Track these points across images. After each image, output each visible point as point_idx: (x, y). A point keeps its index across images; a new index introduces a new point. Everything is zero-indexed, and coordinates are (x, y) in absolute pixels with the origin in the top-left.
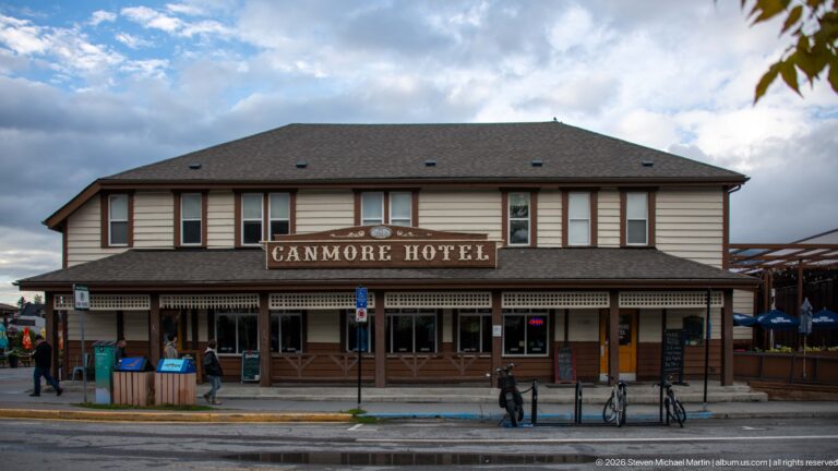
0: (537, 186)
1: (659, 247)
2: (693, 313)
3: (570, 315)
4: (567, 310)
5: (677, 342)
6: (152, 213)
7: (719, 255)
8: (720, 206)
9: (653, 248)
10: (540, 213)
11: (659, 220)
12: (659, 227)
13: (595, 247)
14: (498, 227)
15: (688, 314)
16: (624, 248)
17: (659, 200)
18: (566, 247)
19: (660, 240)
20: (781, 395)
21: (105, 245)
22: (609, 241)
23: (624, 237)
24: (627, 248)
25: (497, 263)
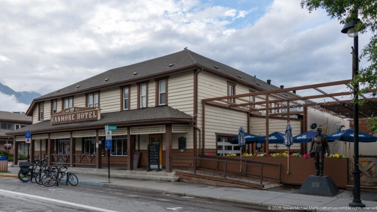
0: (130, 83)
1: (169, 105)
2: (182, 136)
3: (140, 137)
4: (139, 135)
5: (155, 150)
6: (47, 109)
7: (193, 106)
8: (193, 81)
9: (167, 105)
10: (131, 95)
11: (169, 92)
12: (169, 95)
13: (147, 108)
14: (119, 103)
15: (180, 136)
16: (156, 107)
17: (169, 82)
18: (139, 109)
19: (169, 102)
20: (187, 179)
21: (39, 120)
22: (152, 104)
23: (157, 102)
24: (157, 106)
25: (99, 118)
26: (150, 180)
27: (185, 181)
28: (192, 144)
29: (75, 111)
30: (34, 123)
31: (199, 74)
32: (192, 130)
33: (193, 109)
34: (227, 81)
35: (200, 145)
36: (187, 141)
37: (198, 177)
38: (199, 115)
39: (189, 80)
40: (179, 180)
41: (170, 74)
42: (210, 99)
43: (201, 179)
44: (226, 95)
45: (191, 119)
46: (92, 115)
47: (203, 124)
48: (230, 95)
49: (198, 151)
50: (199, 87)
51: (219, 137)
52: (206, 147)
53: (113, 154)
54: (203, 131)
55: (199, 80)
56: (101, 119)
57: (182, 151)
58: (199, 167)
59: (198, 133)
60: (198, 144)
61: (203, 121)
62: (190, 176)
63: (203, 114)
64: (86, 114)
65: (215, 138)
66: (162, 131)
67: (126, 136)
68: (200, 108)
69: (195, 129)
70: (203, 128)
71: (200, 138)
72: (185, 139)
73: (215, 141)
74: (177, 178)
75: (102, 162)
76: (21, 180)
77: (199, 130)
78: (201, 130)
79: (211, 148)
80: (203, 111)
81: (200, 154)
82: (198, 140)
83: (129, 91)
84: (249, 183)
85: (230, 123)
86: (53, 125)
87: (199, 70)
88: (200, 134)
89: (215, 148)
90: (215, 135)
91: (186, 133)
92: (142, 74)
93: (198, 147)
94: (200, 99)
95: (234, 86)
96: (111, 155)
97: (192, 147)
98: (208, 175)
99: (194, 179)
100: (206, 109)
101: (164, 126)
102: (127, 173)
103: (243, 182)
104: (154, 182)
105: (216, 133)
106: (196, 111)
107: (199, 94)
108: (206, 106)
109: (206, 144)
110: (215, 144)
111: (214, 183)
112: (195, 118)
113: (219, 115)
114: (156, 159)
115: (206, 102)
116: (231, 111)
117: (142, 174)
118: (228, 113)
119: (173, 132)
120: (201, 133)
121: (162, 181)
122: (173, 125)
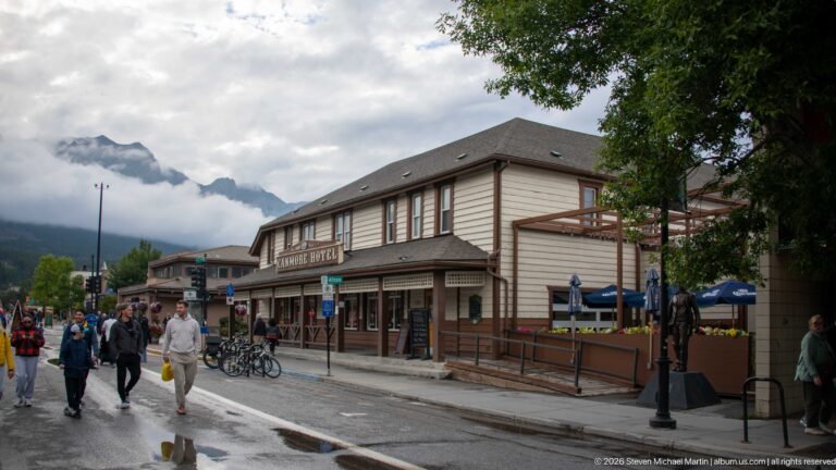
0: (396, 194)
1: (456, 233)
2: (475, 292)
5: (422, 320)
6: (279, 243)
7: (491, 234)
8: (492, 186)
9: (451, 234)
10: (398, 215)
11: (456, 208)
12: (456, 214)
13: (421, 239)
14: (380, 230)
15: (472, 293)
16: (435, 237)
17: (456, 189)
18: (410, 241)
19: (456, 226)
20: (463, 375)
21: (269, 263)
22: (429, 232)
23: (437, 228)
24: (437, 236)
25: (341, 260)
26: (405, 375)
27: (460, 378)
28: (490, 308)
29: (307, 247)
30: (262, 268)
31: (505, 171)
32: (491, 282)
33: (491, 241)
34: (579, 181)
35: (506, 311)
36: (483, 302)
37: (481, 371)
38: (506, 252)
39: (485, 185)
40: (450, 377)
41: (457, 174)
42: (531, 219)
43: (483, 376)
44: (577, 207)
45: (486, 260)
46: (331, 254)
47: (515, 270)
48: (587, 205)
49: (502, 322)
50: (503, 197)
51: (557, 295)
52: (520, 315)
53: (372, 327)
54: (515, 284)
55: (503, 183)
56: (345, 261)
57: (475, 322)
58: (504, 354)
59: (502, 287)
60: (502, 308)
61: (515, 263)
62: (468, 369)
63: (515, 250)
64: (323, 252)
65: (547, 296)
66: (428, 283)
67: (377, 293)
68: (506, 238)
69: (497, 280)
70: (515, 277)
71: (506, 298)
72: (481, 298)
73: (547, 302)
74: (447, 372)
75: (346, 341)
76: (207, 364)
77: (506, 282)
78: (510, 280)
79: (537, 316)
80: (515, 243)
81: (508, 328)
82: (502, 301)
83: (396, 208)
84: (556, 385)
85: (588, 266)
86: (280, 272)
87: (503, 164)
88: (506, 290)
89: (547, 316)
90: (546, 289)
91: (481, 288)
92: (419, 174)
93: (502, 315)
94: (506, 220)
95: (597, 189)
96: (369, 329)
97: (490, 315)
98: (496, 368)
99: (473, 375)
100: (520, 239)
101: (432, 274)
102: (376, 362)
103: (547, 382)
104: (404, 378)
105: (549, 287)
106: (497, 244)
107: (503, 211)
108: (520, 233)
109: (519, 308)
110: (547, 309)
111: (501, 383)
112: (496, 257)
113: (556, 250)
114: (423, 338)
115: (519, 226)
116: (590, 241)
117: (397, 364)
118: (581, 246)
119: (447, 285)
120: (510, 287)
121: (422, 377)
122: (447, 273)
